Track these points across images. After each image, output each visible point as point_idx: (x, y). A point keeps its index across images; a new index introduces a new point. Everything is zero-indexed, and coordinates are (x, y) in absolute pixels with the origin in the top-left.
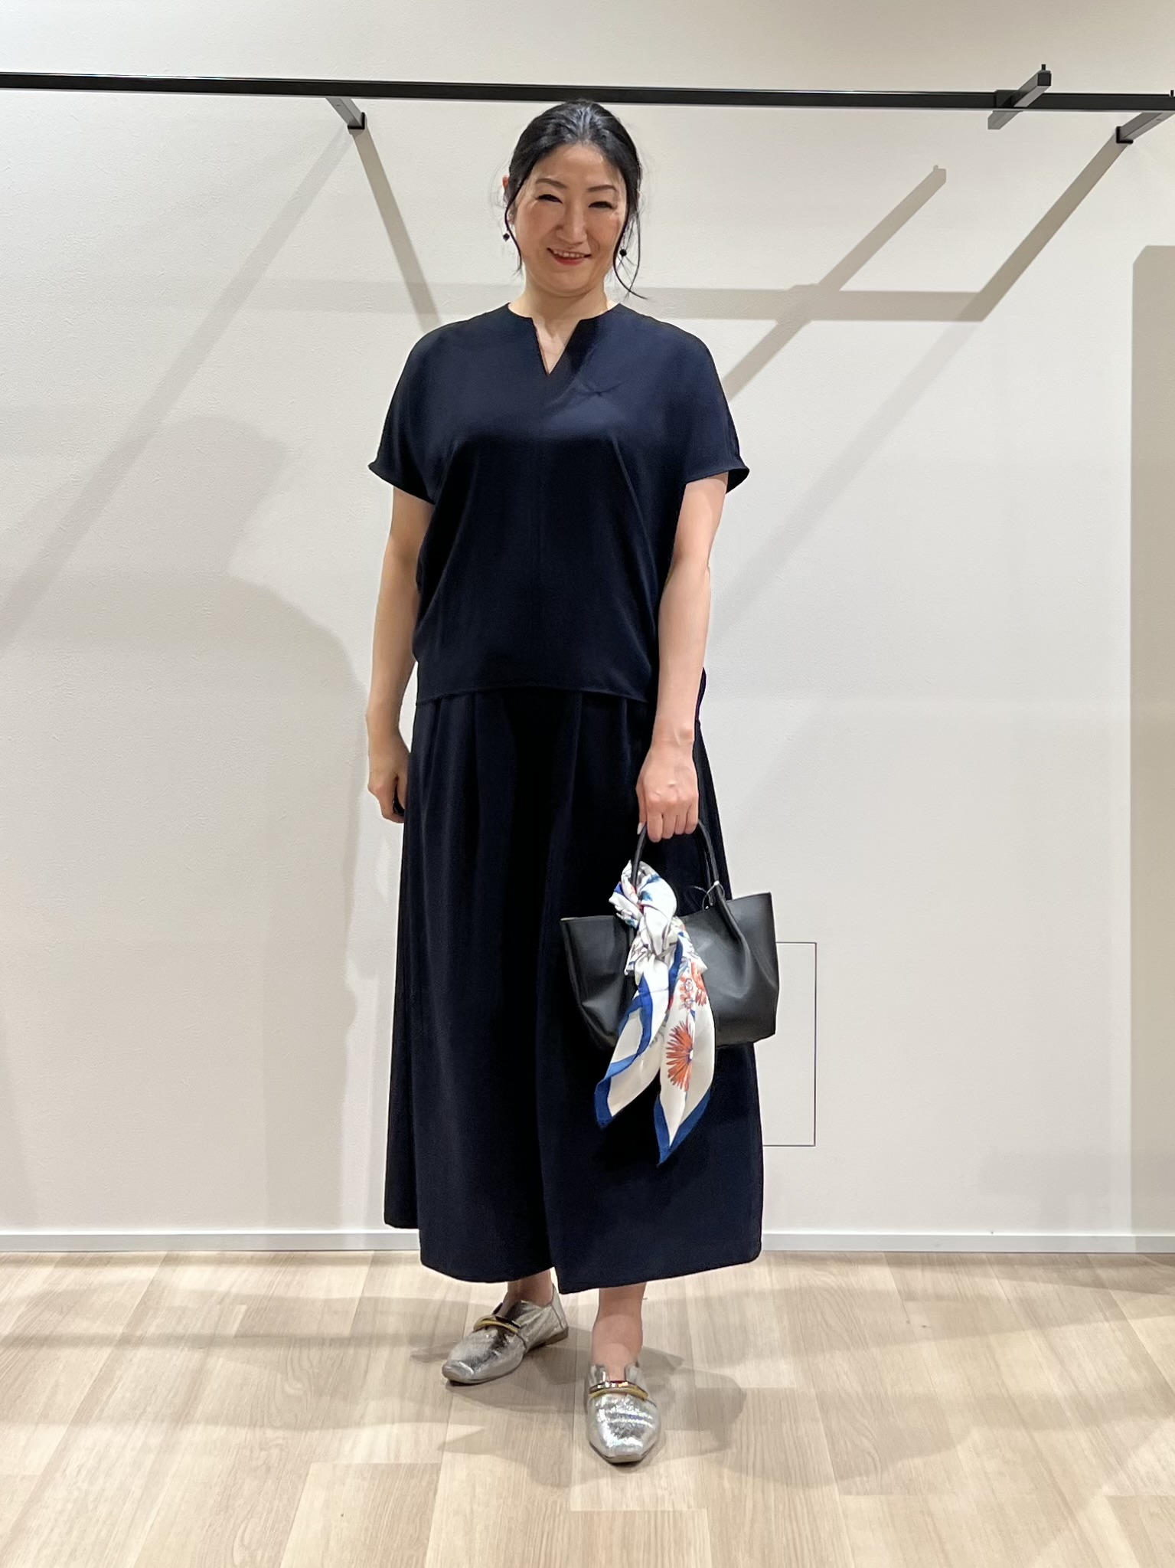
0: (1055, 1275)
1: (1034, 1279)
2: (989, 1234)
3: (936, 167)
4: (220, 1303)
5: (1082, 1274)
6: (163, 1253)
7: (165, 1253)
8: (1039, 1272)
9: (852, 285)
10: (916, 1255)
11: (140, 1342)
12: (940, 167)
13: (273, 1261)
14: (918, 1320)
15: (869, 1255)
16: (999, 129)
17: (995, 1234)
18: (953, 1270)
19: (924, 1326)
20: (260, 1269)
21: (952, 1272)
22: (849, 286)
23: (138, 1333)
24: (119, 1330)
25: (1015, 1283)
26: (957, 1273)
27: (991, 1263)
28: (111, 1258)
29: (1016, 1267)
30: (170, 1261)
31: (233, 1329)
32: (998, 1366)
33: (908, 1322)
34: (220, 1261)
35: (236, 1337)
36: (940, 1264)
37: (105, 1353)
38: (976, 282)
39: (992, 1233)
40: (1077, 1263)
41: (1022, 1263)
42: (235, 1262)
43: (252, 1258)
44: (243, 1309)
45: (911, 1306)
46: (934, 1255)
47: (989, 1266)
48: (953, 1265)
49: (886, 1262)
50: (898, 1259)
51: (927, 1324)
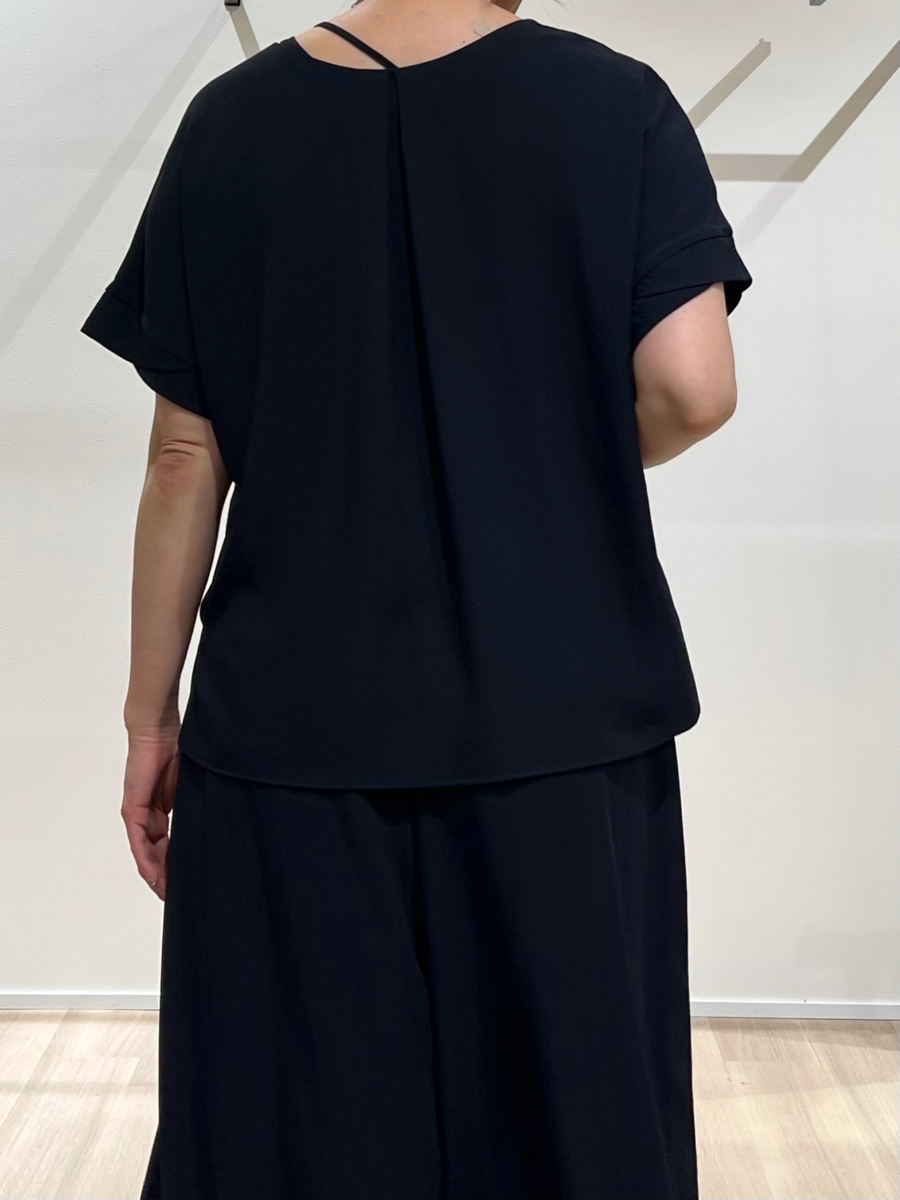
0: (861, 1039)
1: (843, 1043)
2: (803, 1002)
3: (761, 40)
4: (115, 1055)
5: (885, 1038)
6: (65, 1011)
7: (66, 1011)
8: (846, 1036)
10: (738, 1020)
11: (45, 1088)
12: (765, 41)
14: (737, 1077)
16: (820, 5)
17: (808, 1002)
18: (770, 1034)
19: (743, 1083)
21: (769, 1036)
23: (43, 1081)
24: (25, 1077)
25: (826, 1046)
26: (773, 1036)
27: (804, 1028)
28: (19, 1014)
29: (827, 1031)
30: (70, 1017)
31: (127, 1077)
32: (809, 1119)
33: (730, 1080)
34: (115, 1019)
35: (130, 1085)
36: (758, 1028)
37: (13, 1098)
38: (797, 146)
39: (805, 1001)
40: (882, 1029)
41: (834, 1029)
42: (129, 1019)
43: (144, 1016)
44: (136, 1060)
45: (732, 1065)
46: (753, 1020)
47: (802, 1030)
48: (771, 1029)
49: (709, 1026)
50: (721, 1024)
51: (746, 1081)
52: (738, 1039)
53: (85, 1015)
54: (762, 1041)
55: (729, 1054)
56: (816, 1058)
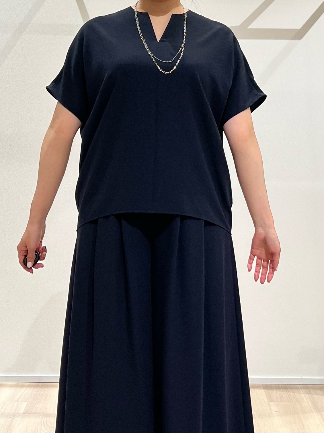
1: (317, 394)
2: (300, 378)
4: (17, 401)
8: (319, 392)
9: (253, 26)
10: (274, 385)
13: (37, 386)
14: (274, 408)
15: (256, 385)
18: (287, 391)
20: (32, 389)
22: (251, 27)
25: (310, 395)
26: (289, 392)
29: (310, 389)
31: (22, 410)
32: (303, 426)
33: (270, 410)
34: (17, 386)
35: (23, 413)
36: (282, 389)
38: (298, 25)
39: (302, 377)
41: (313, 388)
42: (23, 386)
43: (29, 385)
44: (26, 403)
45: (271, 403)
46: (280, 385)
47: (300, 389)
48: (287, 389)
49: (262, 388)
50: (267, 387)
51: (277, 410)
52: (275, 393)
53: (5, 385)
54: (284, 393)
55: (271, 399)
56: (305, 400)
